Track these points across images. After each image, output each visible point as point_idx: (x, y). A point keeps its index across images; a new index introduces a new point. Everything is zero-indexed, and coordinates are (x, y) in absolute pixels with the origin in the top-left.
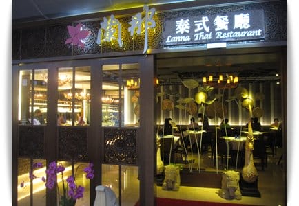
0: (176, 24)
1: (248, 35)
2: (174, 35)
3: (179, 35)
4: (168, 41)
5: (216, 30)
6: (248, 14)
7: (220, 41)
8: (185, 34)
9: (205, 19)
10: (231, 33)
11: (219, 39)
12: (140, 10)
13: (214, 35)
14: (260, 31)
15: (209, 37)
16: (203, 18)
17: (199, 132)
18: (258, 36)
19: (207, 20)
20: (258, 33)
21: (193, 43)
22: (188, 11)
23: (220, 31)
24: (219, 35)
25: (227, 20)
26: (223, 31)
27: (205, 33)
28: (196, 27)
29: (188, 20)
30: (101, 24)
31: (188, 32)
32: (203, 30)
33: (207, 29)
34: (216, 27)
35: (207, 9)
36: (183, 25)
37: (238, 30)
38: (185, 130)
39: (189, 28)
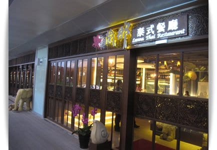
0: (137, 31)
1: (176, 34)
2: (136, 38)
3: (139, 37)
4: (133, 42)
5: (158, 32)
6: (177, 20)
7: (160, 39)
8: (142, 37)
9: (152, 26)
10: (166, 33)
11: (160, 38)
12: (123, 25)
13: (156, 36)
14: (184, 30)
15: (153, 37)
16: (151, 26)
18: (183, 34)
19: (153, 27)
20: (182, 32)
21: (145, 41)
22: (148, 21)
23: (160, 33)
24: (159, 36)
25: (164, 25)
26: (162, 33)
27: (152, 35)
28: (147, 32)
29: (143, 28)
30: (106, 34)
31: (143, 35)
32: (151, 33)
33: (153, 32)
34: (158, 30)
35: (158, 18)
36: (141, 31)
37: (171, 31)
39: (144, 33)
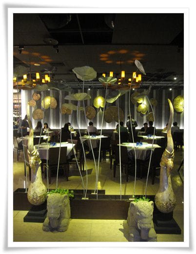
17: (97, 137)
38: (83, 134)
